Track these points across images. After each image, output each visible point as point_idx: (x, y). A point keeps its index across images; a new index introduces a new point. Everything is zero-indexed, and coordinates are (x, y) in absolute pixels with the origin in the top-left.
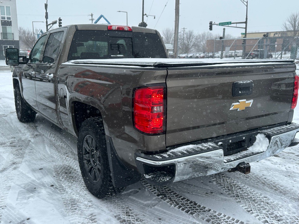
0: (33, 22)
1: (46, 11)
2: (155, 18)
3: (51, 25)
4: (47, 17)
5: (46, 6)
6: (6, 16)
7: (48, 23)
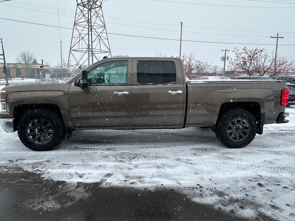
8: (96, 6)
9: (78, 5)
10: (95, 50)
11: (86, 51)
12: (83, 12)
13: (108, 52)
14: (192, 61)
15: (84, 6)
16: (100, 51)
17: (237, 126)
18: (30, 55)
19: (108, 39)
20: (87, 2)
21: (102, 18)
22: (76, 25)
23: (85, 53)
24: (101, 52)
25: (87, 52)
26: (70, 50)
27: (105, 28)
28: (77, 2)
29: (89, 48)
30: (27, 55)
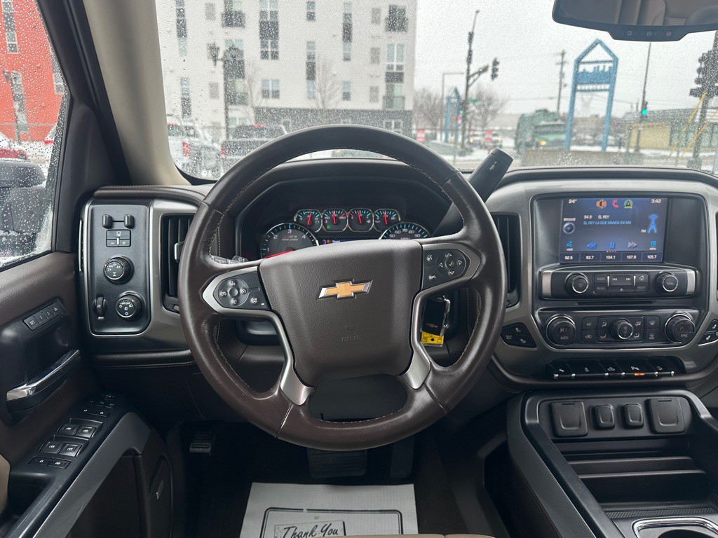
0: (444, 74)
1: (470, 46)
3: (476, 76)
4: (469, 60)
5: (471, 36)
6: (395, 63)
7: (471, 73)
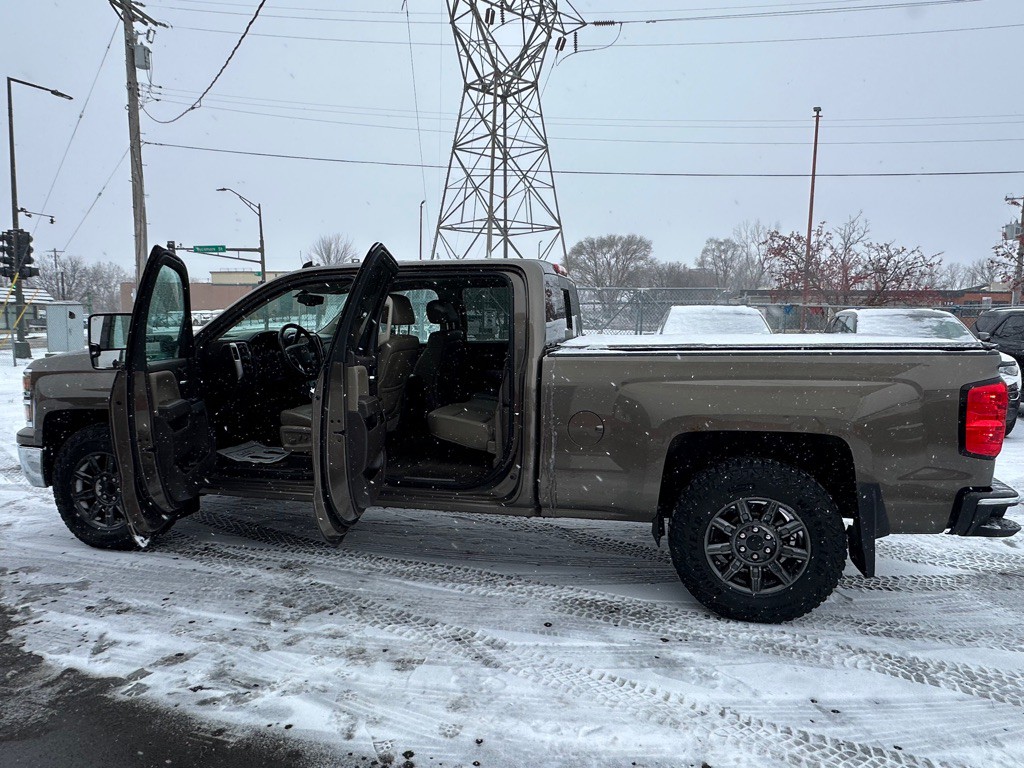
2: (52, 222)
8: (522, 86)
9: (467, 87)
10: (515, 225)
11: (482, 229)
12: (480, 108)
13: (553, 228)
14: (858, 248)
15: (485, 90)
16: (530, 226)
17: (756, 530)
18: (341, 247)
19: (553, 187)
20: (492, 76)
21: (537, 121)
22: (460, 149)
23: (479, 233)
24: (532, 228)
25: (485, 231)
26: (439, 227)
27: (547, 151)
28: (465, 79)
29: (491, 219)
30: (333, 246)
